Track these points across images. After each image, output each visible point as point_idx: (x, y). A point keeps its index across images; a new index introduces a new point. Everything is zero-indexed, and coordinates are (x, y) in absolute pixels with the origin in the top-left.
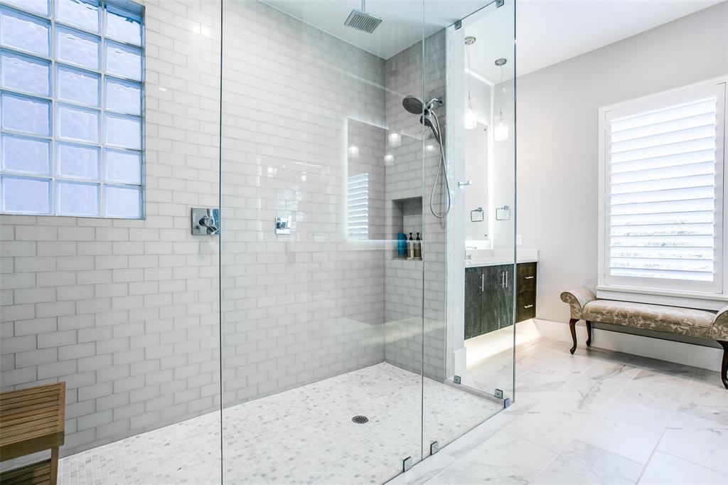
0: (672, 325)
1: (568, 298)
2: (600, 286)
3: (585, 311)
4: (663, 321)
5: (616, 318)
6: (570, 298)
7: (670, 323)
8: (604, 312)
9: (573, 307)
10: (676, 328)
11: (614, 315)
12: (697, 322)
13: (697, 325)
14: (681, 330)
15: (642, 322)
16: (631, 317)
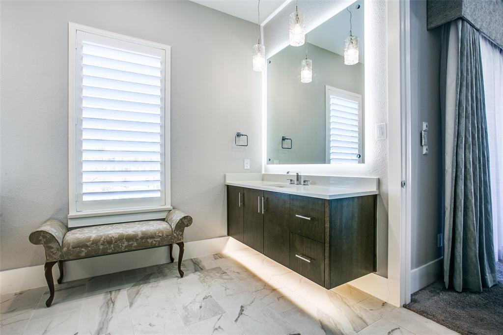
0: (149, 240)
1: (41, 238)
2: (72, 213)
3: (65, 249)
4: (142, 238)
5: (101, 247)
6: (44, 237)
7: (147, 238)
8: (88, 244)
9: (48, 248)
10: (152, 241)
11: (100, 244)
12: (165, 232)
13: (164, 235)
14: (155, 242)
15: (126, 244)
16: (116, 242)
